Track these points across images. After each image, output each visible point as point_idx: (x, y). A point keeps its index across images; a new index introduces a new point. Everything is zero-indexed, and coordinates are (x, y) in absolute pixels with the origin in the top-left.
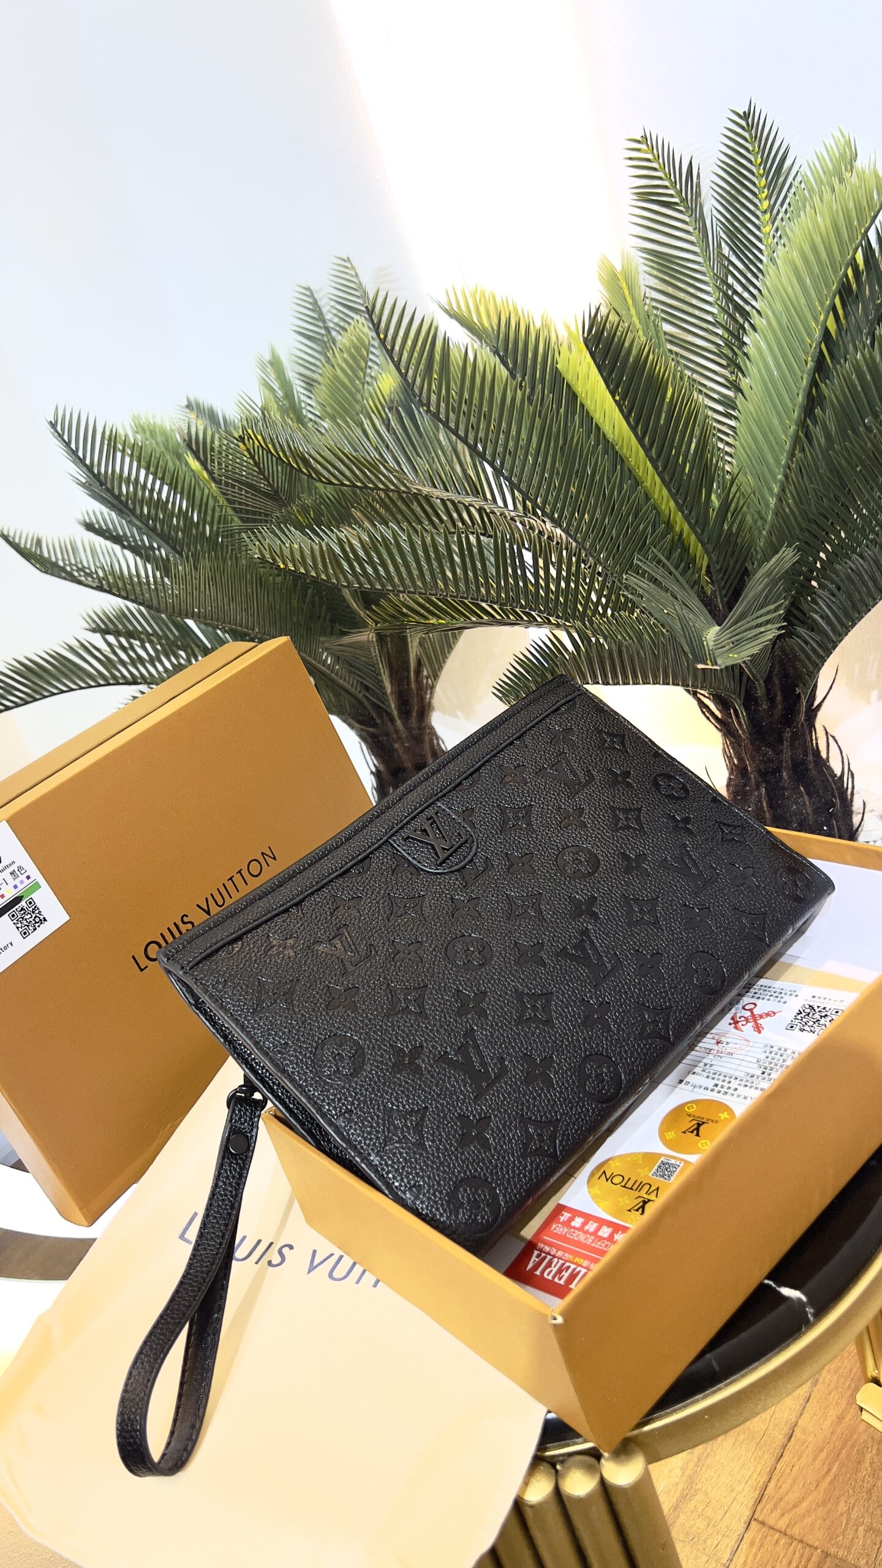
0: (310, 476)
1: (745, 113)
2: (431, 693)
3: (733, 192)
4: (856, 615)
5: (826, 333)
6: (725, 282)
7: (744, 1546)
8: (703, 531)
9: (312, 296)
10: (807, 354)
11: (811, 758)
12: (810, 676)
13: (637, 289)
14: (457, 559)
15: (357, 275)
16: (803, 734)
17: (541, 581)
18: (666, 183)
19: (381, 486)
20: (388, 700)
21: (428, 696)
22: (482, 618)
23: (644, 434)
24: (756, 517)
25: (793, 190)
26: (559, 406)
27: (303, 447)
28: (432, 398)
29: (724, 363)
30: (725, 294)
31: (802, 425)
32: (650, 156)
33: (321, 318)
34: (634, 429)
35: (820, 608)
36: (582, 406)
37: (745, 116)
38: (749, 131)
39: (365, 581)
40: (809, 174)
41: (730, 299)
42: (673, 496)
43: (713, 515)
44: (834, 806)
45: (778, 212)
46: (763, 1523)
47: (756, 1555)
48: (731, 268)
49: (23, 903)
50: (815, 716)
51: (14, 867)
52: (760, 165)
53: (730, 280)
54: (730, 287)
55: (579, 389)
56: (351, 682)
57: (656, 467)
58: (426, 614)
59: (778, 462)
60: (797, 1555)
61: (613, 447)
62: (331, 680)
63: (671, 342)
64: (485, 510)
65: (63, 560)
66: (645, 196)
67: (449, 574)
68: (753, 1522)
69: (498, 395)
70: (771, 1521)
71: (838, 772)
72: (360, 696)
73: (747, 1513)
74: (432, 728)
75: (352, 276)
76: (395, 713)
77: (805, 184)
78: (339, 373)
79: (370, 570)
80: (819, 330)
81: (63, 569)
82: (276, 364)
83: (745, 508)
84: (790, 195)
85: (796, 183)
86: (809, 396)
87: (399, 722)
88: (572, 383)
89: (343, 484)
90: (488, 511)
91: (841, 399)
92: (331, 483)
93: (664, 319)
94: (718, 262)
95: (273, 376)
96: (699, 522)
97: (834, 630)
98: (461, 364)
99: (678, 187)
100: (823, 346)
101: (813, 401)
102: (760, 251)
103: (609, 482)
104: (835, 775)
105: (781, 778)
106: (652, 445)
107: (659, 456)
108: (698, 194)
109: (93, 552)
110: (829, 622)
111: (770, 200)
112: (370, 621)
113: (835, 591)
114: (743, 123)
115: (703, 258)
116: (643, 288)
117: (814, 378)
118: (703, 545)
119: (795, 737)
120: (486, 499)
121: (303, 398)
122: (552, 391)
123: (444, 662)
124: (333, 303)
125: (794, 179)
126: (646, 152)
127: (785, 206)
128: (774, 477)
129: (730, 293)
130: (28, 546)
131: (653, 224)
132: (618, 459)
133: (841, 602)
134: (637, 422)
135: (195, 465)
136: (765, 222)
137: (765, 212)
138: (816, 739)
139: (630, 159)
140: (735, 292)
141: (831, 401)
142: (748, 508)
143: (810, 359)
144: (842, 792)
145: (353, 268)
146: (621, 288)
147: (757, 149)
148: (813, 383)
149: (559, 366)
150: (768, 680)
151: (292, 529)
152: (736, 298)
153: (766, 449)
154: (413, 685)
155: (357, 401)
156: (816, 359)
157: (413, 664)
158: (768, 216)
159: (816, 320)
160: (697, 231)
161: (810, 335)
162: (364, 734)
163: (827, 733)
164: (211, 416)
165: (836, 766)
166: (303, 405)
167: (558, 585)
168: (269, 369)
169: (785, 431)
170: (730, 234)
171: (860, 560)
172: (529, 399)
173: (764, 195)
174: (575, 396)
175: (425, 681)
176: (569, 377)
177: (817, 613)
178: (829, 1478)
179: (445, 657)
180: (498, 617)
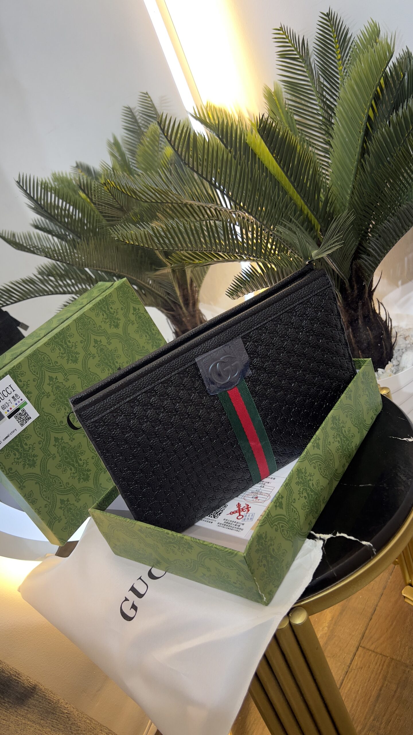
0: (137, 199)
1: (327, 13)
2: (198, 294)
3: (324, 51)
4: (388, 248)
5: (369, 118)
6: (322, 95)
7: (356, 658)
8: (317, 214)
9: (131, 111)
10: (360, 129)
11: (371, 314)
12: (369, 277)
13: (282, 100)
14: (206, 233)
15: (151, 101)
16: (368, 303)
17: (245, 240)
18: (293, 49)
19: (169, 201)
20: (178, 299)
21: (197, 296)
22: (219, 259)
23: (287, 171)
24: (341, 205)
25: (351, 50)
26: (248, 161)
27: (134, 187)
28: (190, 160)
29: (324, 132)
30: (323, 101)
31: (359, 161)
32: (284, 36)
33: (136, 121)
34: (283, 169)
35: (372, 245)
36: (259, 159)
37: (328, 15)
38: (330, 22)
39: (166, 247)
40: (358, 41)
41: (325, 103)
42: (303, 198)
43: (321, 204)
44: (382, 334)
45: (345, 60)
46: (364, 648)
47: (361, 661)
48: (325, 88)
50: (373, 294)
52: (336, 38)
53: (324, 93)
54: (324, 97)
55: (257, 151)
56: (161, 291)
57: (294, 186)
58: (193, 258)
59: (350, 179)
60: (379, 660)
61: (274, 177)
62: (152, 291)
63: (299, 124)
64: (217, 209)
65: (26, 243)
66: (283, 56)
67: (202, 240)
68: (360, 647)
69: (220, 157)
70: (368, 647)
71: (384, 319)
72: (166, 298)
73: (357, 644)
74: (199, 311)
75: (149, 101)
76: (182, 305)
77: (357, 46)
78: (147, 149)
79: (167, 241)
80: (365, 117)
81: (26, 247)
82: (116, 144)
83: (336, 201)
84: (350, 52)
85: (353, 46)
86: (363, 147)
87: (184, 309)
88: (254, 149)
89: (152, 202)
90: (219, 210)
91: (376, 149)
92: (146, 202)
93: (294, 114)
94: (319, 86)
95: (115, 150)
96: (315, 210)
97: (379, 255)
98: (203, 143)
99: (298, 50)
100: (368, 124)
101: (364, 151)
102: (338, 78)
103: (273, 192)
104: (383, 321)
105: (358, 323)
106: (291, 176)
107: (295, 181)
108: (308, 53)
109: (39, 238)
110: (377, 252)
111: (341, 54)
112: (168, 264)
113: (378, 238)
114: (327, 18)
115: (312, 83)
116: (284, 99)
117: (364, 139)
118: (318, 220)
119: (364, 305)
120: (217, 204)
121: (130, 160)
122: (244, 154)
123: (203, 279)
124: (141, 114)
125: (351, 44)
126: (282, 35)
127: (348, 57)
128: (348, 186)
129: (325, 100)
130: (9, 237)
131: (287, 69)
132: (276, 183)
133: (381, 242)
134: (284, 166)
135: (83, 195)
136: (339, 65)
137: (339, 60)
138: (374, 305)
139: (275, 38)
140: (327, 99)
141: (372, 151)
142: (337, 201)
143: (361, 131)
144: (386, 327)
145: (149, 97)
146: (275, 100)
147: (334, 30)
148: (364, 141)
149: (247, 141)
150: (350, 280)
151: (131, 225)
152: (328, 102)
153: (344, 174)
154: (189, 291)
155: (156, 161)
156: (364, 130)
157: (189, 281)
158: (341, 62)
159: (364, 113)
160: (308, 71)
161: (361, 120)
162: (169, 315)
163: (378, 302)
164: (87, 170)
165: (383, 316)
166: (130, 163)
167: (253, 242)
168: (114, 147)
169: (352, 164)
170: (324, 72)
171: (388, 223)
172: (234, 157)
173: (338, 52)
174: (255, 155)
175: (195, 289)
176: (252, 146)
177: (370, 247)
178: (392, 628)
179: (203, 277)
180: (227, 258)
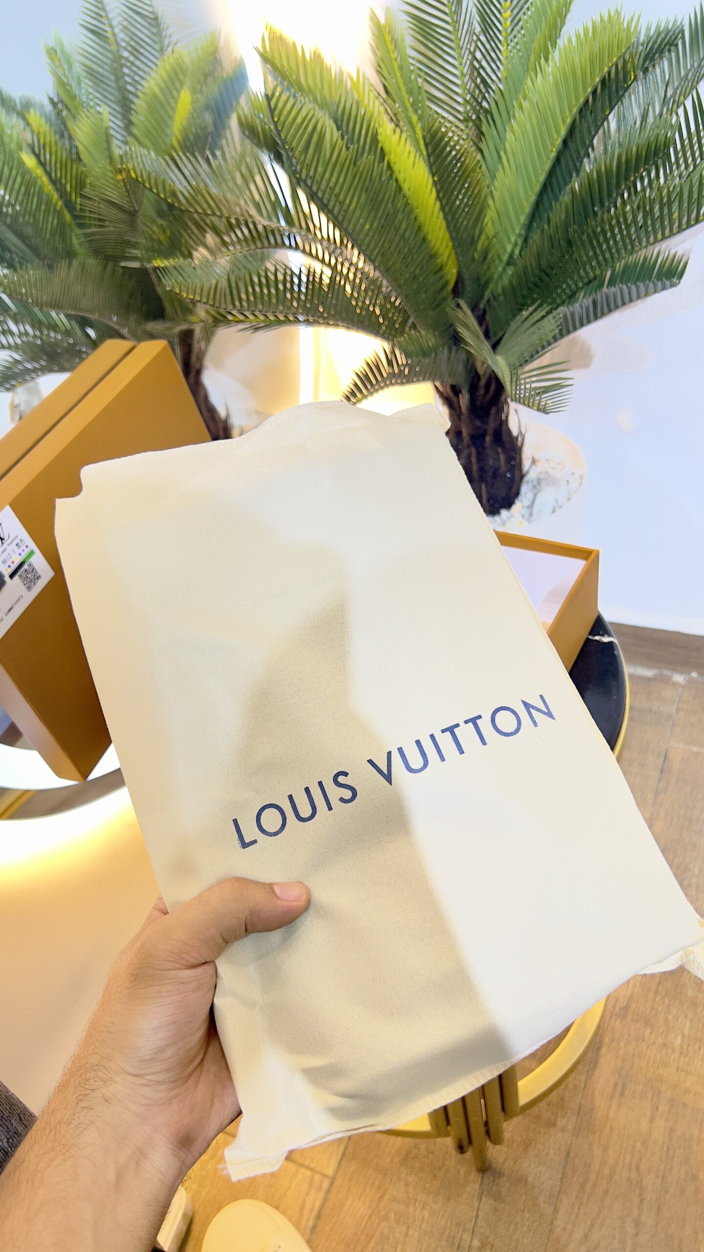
6: (475, 56)
11: (504, 427)
13: (402, 48)
30: (475, 68)
33: (105, 15)
41: (478, 72)
44: (514, 460)
48: (480, 45)
49: (26, 566)
51: (17, 541)
54: (477, 60)
71: (516, 436)
82: (60, 52)
102: (500, 32)
105: (486, 441)
115: (453, 28)
116: (407, 47)
119: (497, 414)
137: (506, 0)
140: (481, 66)
143: (554, 150)
144: (518, 448)
146: (385, 42)
154: (195, 353)
170: (482, 17)
